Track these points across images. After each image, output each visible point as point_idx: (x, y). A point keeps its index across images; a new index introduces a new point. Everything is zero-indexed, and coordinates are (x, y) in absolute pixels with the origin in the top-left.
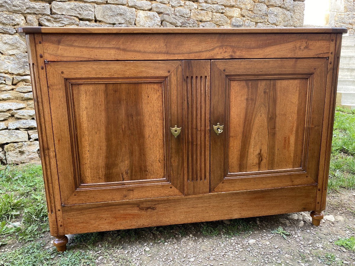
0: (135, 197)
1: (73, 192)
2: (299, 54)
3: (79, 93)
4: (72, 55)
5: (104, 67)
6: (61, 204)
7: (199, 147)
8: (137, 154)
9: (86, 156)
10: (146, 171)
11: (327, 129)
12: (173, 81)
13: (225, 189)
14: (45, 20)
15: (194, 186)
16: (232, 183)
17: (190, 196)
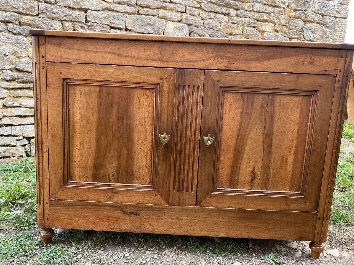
0: (120, 200)
1: (61, 187)
2: (302, 69)
3: (74, 93)
4: (71, 57)
5: (99, 70)
6: (50, 197)
7: (187, 157)
8: (125, 157)
9: (77, 154)
10: (132, 175)
11: (331, 152)
12: (165, 88)
13: (213, 204)
14: (79, 27)
15: (179, 196)
16: (220, 198)
17: (175, 207)
